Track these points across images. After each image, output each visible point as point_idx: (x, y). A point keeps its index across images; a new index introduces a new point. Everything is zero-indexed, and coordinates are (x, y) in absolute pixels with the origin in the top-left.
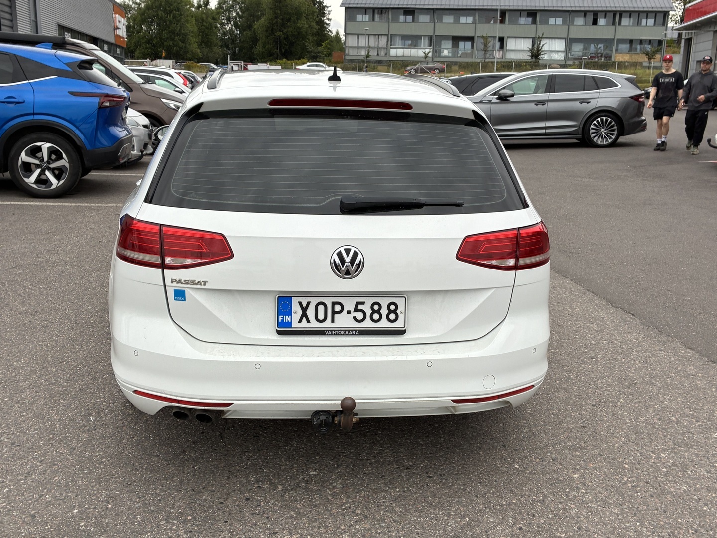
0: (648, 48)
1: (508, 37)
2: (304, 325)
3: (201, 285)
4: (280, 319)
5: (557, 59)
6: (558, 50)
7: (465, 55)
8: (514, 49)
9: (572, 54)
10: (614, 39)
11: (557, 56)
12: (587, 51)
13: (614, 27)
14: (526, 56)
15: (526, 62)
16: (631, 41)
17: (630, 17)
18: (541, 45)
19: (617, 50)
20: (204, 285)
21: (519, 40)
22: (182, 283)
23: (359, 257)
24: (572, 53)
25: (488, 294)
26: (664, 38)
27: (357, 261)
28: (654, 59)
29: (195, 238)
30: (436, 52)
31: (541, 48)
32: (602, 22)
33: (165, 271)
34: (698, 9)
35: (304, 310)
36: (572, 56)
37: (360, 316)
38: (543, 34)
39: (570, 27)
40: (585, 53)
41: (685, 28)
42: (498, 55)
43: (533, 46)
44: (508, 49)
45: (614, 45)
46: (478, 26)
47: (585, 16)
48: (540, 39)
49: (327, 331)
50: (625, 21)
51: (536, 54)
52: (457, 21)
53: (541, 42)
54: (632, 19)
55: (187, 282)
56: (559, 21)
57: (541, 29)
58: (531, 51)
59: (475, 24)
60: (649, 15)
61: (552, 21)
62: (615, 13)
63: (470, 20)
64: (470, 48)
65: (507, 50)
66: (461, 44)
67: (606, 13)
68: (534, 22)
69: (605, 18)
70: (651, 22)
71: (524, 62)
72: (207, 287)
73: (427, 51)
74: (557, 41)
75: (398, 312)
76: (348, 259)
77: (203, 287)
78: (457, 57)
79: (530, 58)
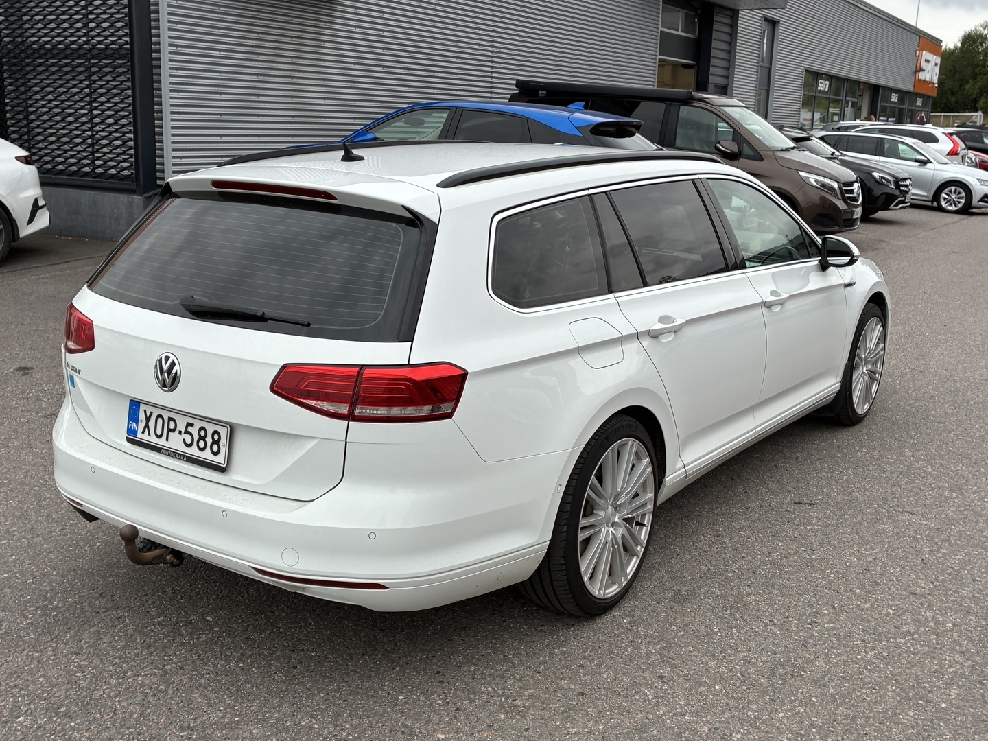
2: (146, 437)
3: (77, 373)
4: (130, 424)
23: (176, 368)
25: (310, 444)
27: (174, 371)
35: (148, 419)
37: (189, 440)
49: (162, 449)
75: (220, 444)
76: (165, 367)
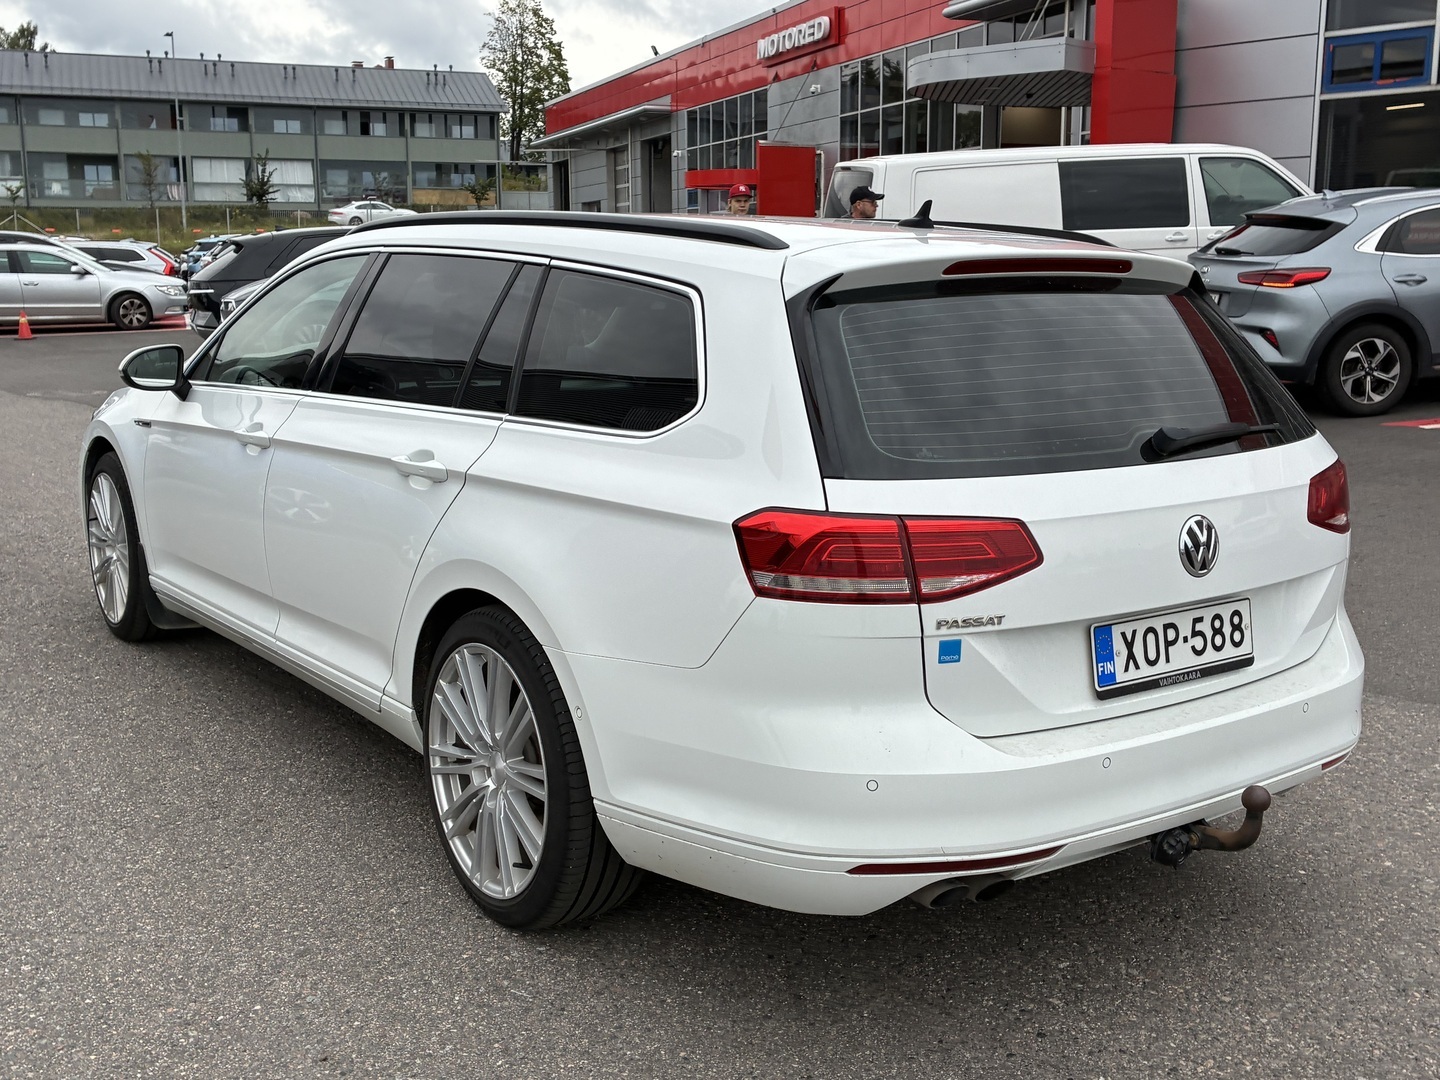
0: (470, 178)
1: (192, 157)
2: (1133, 675)
3: (993, 624)
4: (1101, 669)
5: (300, 200)
6: (301, 183)
7: (101, 193)
8: (208, 181)
9: (329, 191)
10: (405, 163)
11: (299, 195)
12: (356, 186)
13: (404, 139)
14: (238, 196)
15: (242, 208)
16: (439, 167)
17: (430, 122)
18: (267, 174)
19: (414, 182)
20: (999, 623)
21: (216, 164)
22: (958, 627)
23: (1214, 534)
24: (330, 189)
25: (1329, 577)
26: (496, 161)
28: (486, 199)
29: (976, 534)
30: (33, 186)
31: (268, 180)
32: (378, 129)
33: (922, 606)
34: (570, 109)
35: (1130, 645)
36: (329, 194)
37: (1198, 642)
38: (267, 152)
39: (319, 137)
40: (354, 189)
41: (551, 144)
42: (176, 193)
43: (248, 173)
44: (195, 180)
45: (408, 174)
46: (124, 133)
47: (345, 117)
48: (264, 161)
49: (1161, 679)
50: (423, 129)
51: (258, 190)
52: (72, 122)
53: (267, 166)
54: (433, 125)
55: (967, 623)
56: (295, 126)
57: (262, 143)
58: (247, 184)
59: (117, 128)
60: (464, 117)
61: (280, 126)
62: (401, 113)
63: (102, 120)
64: (110, 178)
65: (194, 184)
66: (90, 171)
67: (384, 113)
68: (244, 127)
69: (385, 121)
70: (469, 131)
71: (238, 208)
72: (1002, 627)
73: (15, 184)
74: (296, 165)
75: (1243, 626)
77: (996, 628)
78: (86, 198)
79: (245, 198)
